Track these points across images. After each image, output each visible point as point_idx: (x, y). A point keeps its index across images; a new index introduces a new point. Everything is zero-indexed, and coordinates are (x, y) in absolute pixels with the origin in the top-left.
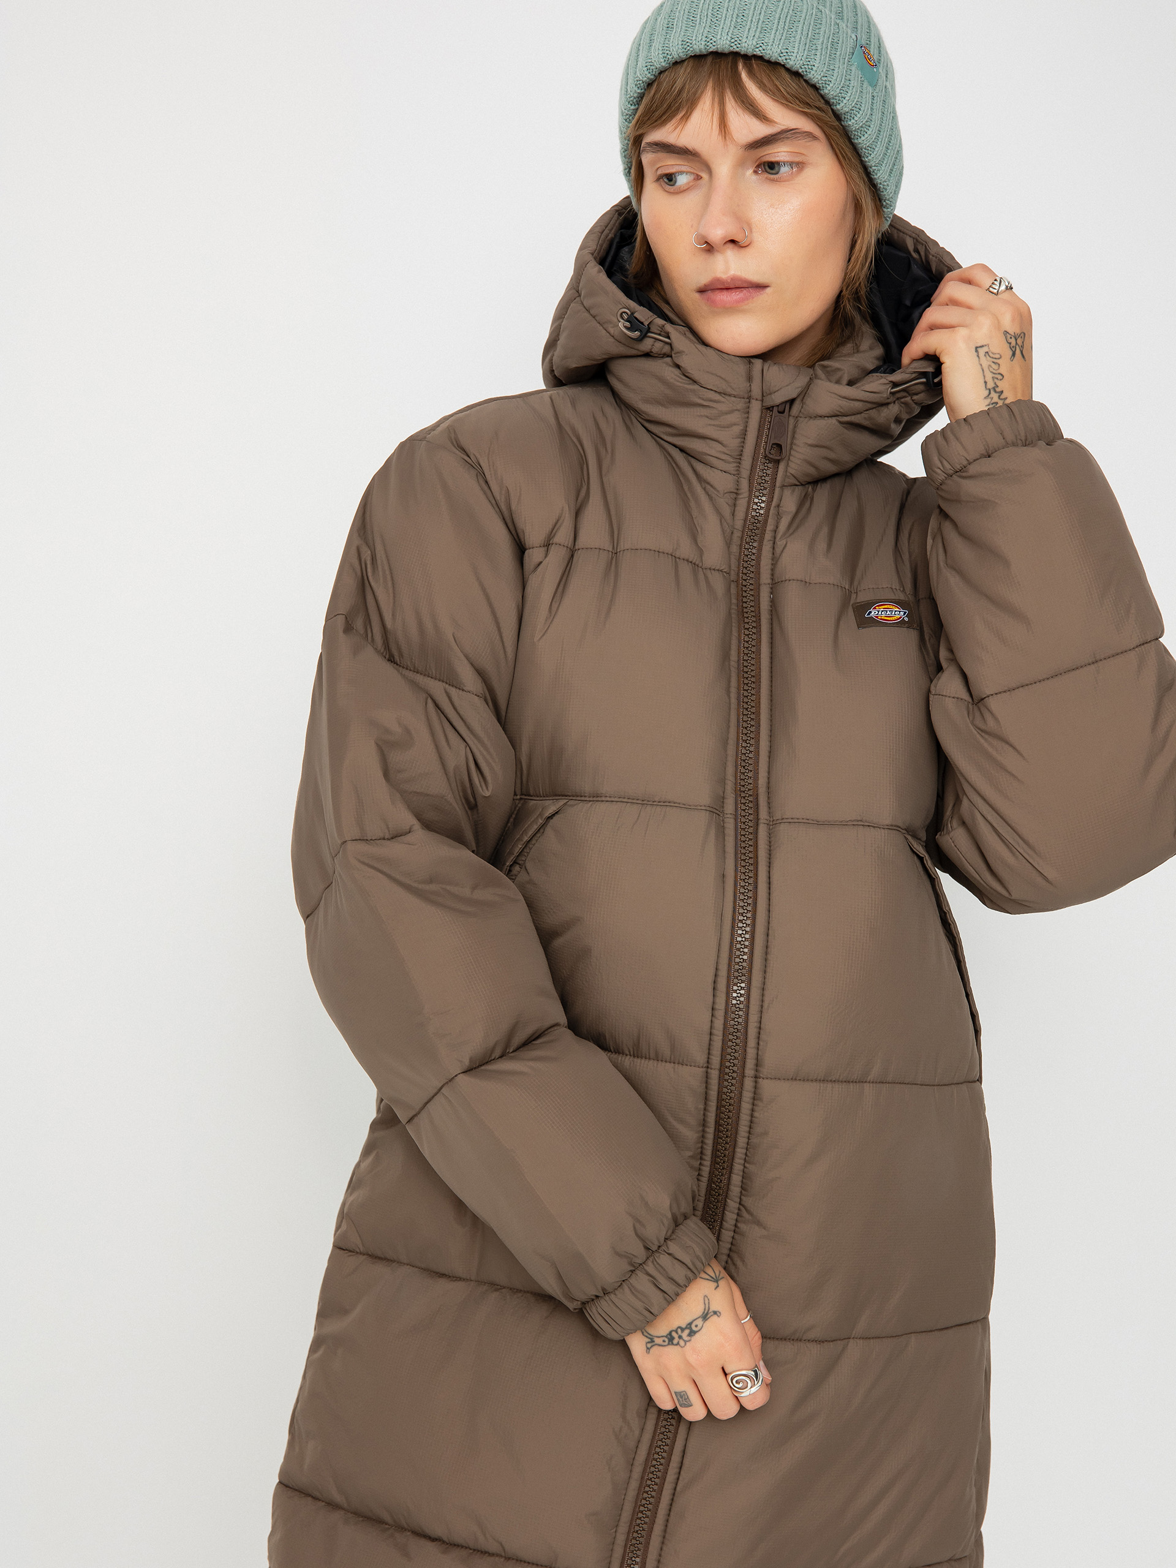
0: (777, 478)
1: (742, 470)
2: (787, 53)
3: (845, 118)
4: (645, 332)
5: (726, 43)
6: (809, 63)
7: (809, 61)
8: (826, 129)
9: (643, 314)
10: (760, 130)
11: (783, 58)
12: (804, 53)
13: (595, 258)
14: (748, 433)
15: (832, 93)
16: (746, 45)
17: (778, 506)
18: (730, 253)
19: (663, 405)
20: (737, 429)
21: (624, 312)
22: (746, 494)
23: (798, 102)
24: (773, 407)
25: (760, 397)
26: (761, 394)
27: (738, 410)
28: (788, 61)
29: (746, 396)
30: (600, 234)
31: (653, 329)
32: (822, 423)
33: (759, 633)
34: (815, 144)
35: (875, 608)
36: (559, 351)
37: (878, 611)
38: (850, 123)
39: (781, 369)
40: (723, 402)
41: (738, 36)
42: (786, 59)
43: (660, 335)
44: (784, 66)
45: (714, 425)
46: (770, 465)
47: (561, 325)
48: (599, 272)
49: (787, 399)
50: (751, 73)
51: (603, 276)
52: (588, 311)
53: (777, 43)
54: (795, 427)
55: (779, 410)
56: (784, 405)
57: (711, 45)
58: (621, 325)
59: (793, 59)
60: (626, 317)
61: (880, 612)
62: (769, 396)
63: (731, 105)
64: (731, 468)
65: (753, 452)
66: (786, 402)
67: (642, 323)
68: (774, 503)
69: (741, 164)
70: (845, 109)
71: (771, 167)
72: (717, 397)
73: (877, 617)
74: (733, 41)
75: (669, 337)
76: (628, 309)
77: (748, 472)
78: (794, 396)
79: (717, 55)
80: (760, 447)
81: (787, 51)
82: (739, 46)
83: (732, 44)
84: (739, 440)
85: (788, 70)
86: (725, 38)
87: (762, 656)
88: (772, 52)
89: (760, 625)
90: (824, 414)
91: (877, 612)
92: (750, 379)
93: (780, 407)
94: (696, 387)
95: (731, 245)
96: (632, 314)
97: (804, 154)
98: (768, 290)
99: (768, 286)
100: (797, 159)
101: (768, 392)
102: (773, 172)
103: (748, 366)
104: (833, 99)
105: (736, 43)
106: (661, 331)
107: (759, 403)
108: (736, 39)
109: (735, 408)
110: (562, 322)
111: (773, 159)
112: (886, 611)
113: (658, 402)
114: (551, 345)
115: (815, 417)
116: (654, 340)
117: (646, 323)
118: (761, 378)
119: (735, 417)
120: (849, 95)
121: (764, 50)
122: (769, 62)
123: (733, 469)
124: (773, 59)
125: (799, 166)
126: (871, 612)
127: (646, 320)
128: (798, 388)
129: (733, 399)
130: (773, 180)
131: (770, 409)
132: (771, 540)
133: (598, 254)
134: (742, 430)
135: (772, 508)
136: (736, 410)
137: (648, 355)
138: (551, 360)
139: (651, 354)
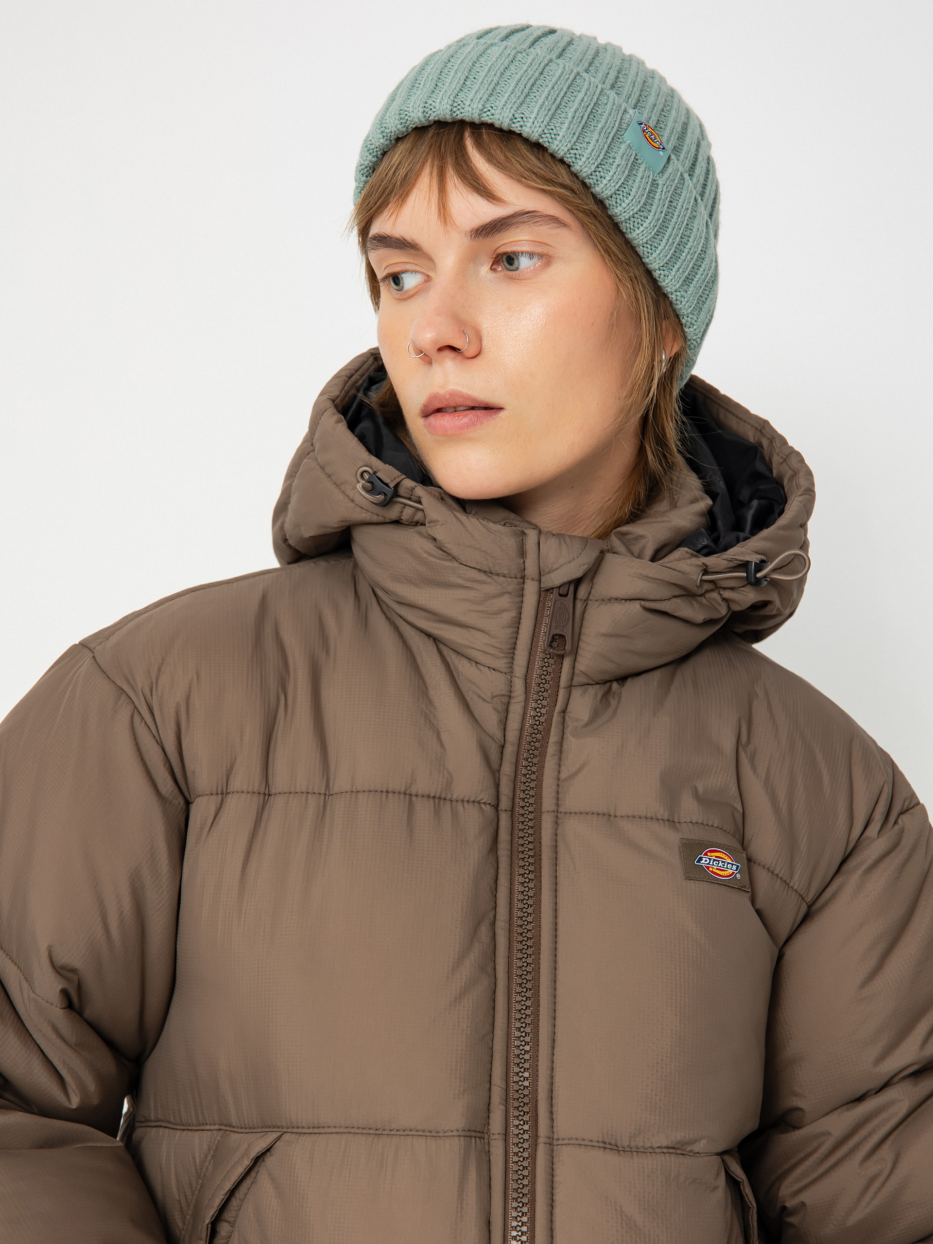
0: (561, 677)
1: (515, 667)
2: (522, 118)
3: (609, 204)
4: (392, 496)
5: (446, 108)
6: (551, 131)
7: (552, 129)
8: (580, 215)
9: (388, 473)
10: (488, 212)
11: (518, 125)
12: (544, 118)
13: (336, 407)
14: (522, 621)
15: (585, 170)
16: (470, 109)
17: (564, 711)
18: (449, 363)
19: (415, 585)
20: (508, 616)
21: (366, 471)
22: (522, 698)
23: (534, 177)
24: (553, 588)
25: (536, 577)
26: (537, 572)
27: (509, 593)
28: (524, 128)
29: (519, 576)
30: (346, 379)
31: (402, 491)
32: (619, 609)
33: (539, 878)
34: (563, 232)
35: (706, 854)
36: (290, 517)
37: (710, 859)
38: (616, 211)
39: (562, 541)
40: (489, 583)
41: (462, 99)
42: (521, 126)
43: (410, 499)
44: (520, 135)
45: (479, 611)
46: (551, 661)
47: (291, 485)
48: (338, 422)
49: (570, 579)
50: (479, 144)
51: (342, 428)
52: (322, 468)
53: (510, 107)
54: (584, 612)
55: (561, 592)
56: (567, 586)
57: (430, 112)
58: (359, 486)
59: (529, 125)
60: (366, 476)
61: (712, 862)
62: (548, 575)
63: (453, 181)
64: (501, 664)
65: (530, 644)
66: (570, 582)
67: (387, 485)
68: (558, 708)
69: (470, 259)
70: (607, 192)
71: (509, 259)
72: (482, 577)
73: (708, 868)
74: (455, 104)
75: (420, 502)
76: (371, 468)
77: (524, 670)
78: (578, 574)
79: (440, 124)
80: (539, 638)
81: (522, 116)
82: (462, 110)
83: (455, 109)
84: (511, 630)
85: (526, 141)
86: (446, 101)
87: (543, 909)
88: (501, 117)
89: (540, 868)
90: (621, 596)
91: (708, 860)
92: (522, 553)
93: (561, 589)
94: (456, 564)
95: (448, 353)
96: (375, 473)
97: (550, 245)
98: (502, 414)
99: (501, 409)
100: (539, 250)
101: (547, 570)
102: (511, 267)
103: (521, 538)
104: (589, 178)
105: (459, 107)
106: (412, 495)
107: (536, 584)
108: (460, 102)
109: (505, 591)
110: (293, 481)
111: (509, 249)
112: (718, 861)
113: (409, 581)
114: (281, 509)
115: (610, 600)
116: (403, 505)
117: (392, 485)
118: (537, 552)
119: (505, 602)
120: (611, 174)
121: (493, 115)
122: (501, 130)
123: (504, 665)
124: (505, 126)
125: (546, 259)
126: (701, 859)
127: (392, 481)
128: (584, 564)
129: (502, 579)
130: (512, 278)
131: (549, 590)
132: (554, 755)
133: (341, 401)
134: (515, 617)
135: (555, 715)
136: (506, 593)
137: (397, 522)
138: (282, 528)
139: (402, 521)
